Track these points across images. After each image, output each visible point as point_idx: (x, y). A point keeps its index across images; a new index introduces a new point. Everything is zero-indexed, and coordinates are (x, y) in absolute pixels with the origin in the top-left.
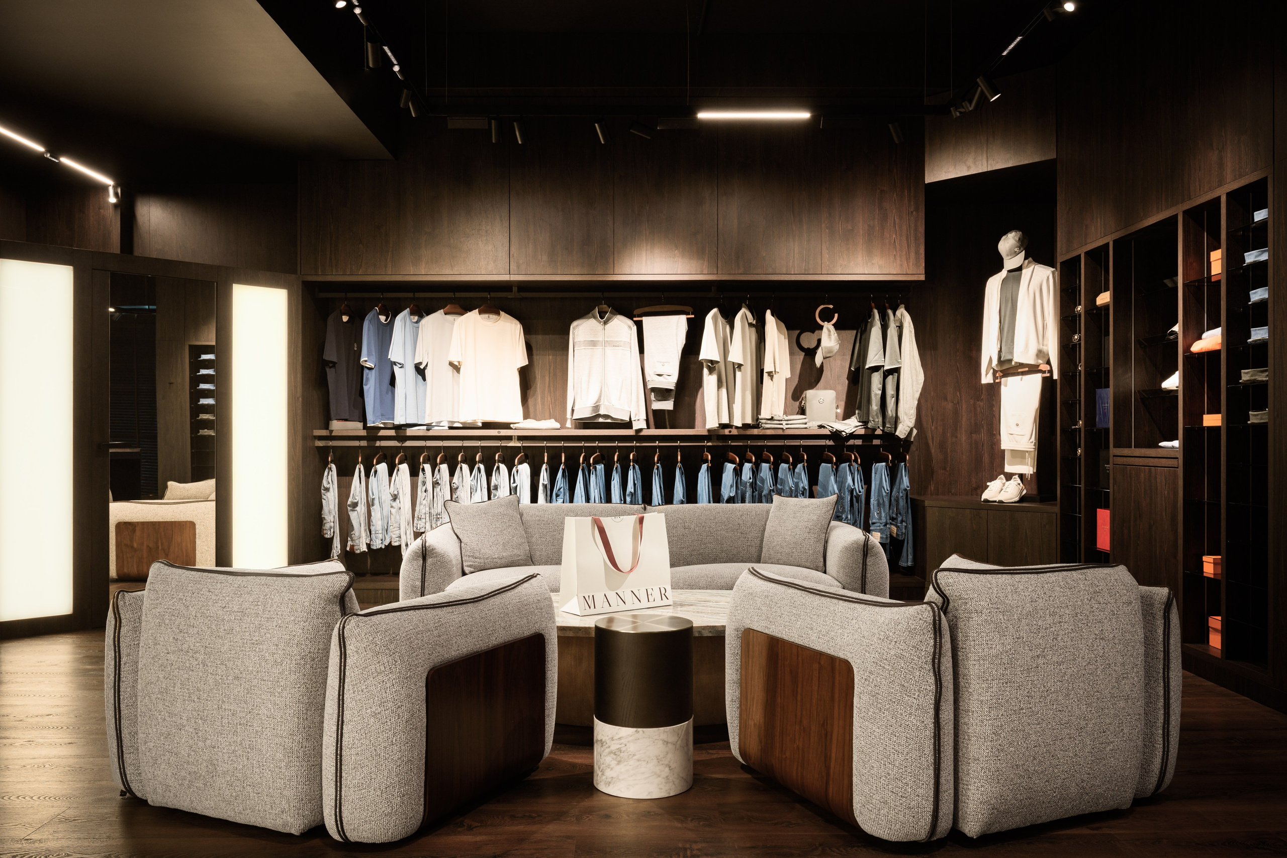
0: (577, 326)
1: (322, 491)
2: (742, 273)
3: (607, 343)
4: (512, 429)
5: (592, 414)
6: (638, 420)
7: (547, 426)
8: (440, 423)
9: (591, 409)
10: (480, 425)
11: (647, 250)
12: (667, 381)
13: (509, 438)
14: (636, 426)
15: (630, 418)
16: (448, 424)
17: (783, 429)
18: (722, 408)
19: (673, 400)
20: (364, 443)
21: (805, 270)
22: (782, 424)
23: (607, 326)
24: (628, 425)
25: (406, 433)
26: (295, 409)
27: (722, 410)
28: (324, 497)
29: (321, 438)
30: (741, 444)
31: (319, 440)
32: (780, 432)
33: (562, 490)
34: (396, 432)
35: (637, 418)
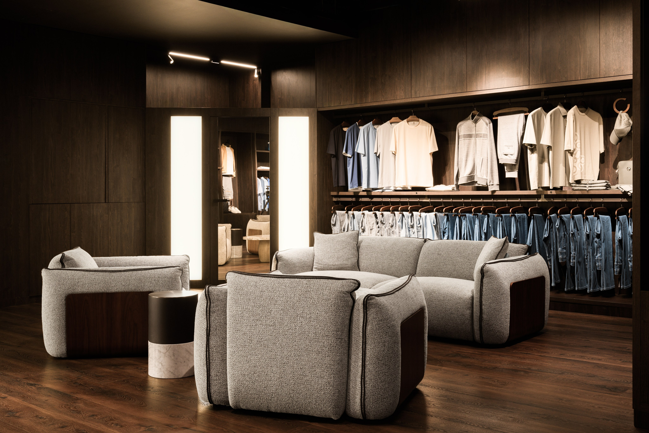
0: (460, 125)
1: (332, 226)
2: (545, 83)
3: (477, 136)
4: (426, 191)
5: (468, 181)
6: (492, 185)
7: (442, 189)
8: (390, 188)
9: (466, 178)
10: (410, 188)
11: (486, 74)
12: (510, 158)
13: (423, 197)
14: (491, 189)
15: (487, 184)
16: (394, 188)
17: (586, 190)
18: (544, 176)
19: (517, 171)
20: (354, 199)
21: (588, 76)
22: (586, 187)
23: (477, 124)
24: (485, 188)
25: (371, 193)
26: (313, 181)
27: (544, 178)
28: (333, 229)
29: (335, 196)
30: (560, 201)
31: (334, 197)
32: (586, 193)
33: (447, 229)
34: (367, 193)
35: (491, 183)
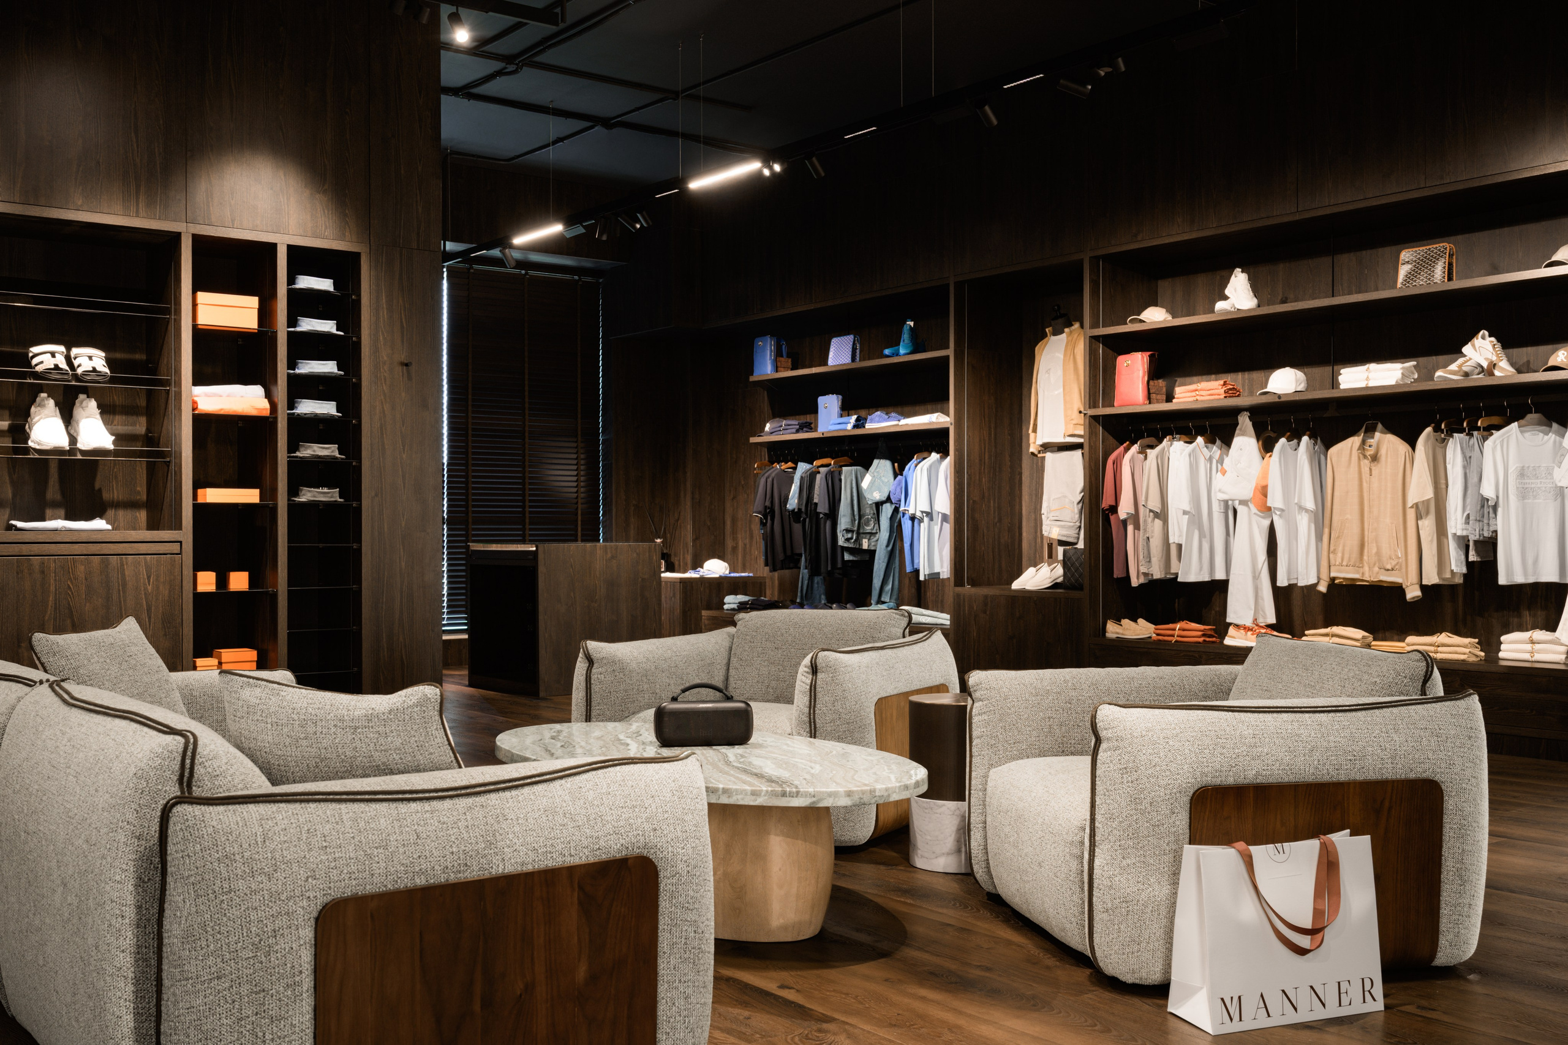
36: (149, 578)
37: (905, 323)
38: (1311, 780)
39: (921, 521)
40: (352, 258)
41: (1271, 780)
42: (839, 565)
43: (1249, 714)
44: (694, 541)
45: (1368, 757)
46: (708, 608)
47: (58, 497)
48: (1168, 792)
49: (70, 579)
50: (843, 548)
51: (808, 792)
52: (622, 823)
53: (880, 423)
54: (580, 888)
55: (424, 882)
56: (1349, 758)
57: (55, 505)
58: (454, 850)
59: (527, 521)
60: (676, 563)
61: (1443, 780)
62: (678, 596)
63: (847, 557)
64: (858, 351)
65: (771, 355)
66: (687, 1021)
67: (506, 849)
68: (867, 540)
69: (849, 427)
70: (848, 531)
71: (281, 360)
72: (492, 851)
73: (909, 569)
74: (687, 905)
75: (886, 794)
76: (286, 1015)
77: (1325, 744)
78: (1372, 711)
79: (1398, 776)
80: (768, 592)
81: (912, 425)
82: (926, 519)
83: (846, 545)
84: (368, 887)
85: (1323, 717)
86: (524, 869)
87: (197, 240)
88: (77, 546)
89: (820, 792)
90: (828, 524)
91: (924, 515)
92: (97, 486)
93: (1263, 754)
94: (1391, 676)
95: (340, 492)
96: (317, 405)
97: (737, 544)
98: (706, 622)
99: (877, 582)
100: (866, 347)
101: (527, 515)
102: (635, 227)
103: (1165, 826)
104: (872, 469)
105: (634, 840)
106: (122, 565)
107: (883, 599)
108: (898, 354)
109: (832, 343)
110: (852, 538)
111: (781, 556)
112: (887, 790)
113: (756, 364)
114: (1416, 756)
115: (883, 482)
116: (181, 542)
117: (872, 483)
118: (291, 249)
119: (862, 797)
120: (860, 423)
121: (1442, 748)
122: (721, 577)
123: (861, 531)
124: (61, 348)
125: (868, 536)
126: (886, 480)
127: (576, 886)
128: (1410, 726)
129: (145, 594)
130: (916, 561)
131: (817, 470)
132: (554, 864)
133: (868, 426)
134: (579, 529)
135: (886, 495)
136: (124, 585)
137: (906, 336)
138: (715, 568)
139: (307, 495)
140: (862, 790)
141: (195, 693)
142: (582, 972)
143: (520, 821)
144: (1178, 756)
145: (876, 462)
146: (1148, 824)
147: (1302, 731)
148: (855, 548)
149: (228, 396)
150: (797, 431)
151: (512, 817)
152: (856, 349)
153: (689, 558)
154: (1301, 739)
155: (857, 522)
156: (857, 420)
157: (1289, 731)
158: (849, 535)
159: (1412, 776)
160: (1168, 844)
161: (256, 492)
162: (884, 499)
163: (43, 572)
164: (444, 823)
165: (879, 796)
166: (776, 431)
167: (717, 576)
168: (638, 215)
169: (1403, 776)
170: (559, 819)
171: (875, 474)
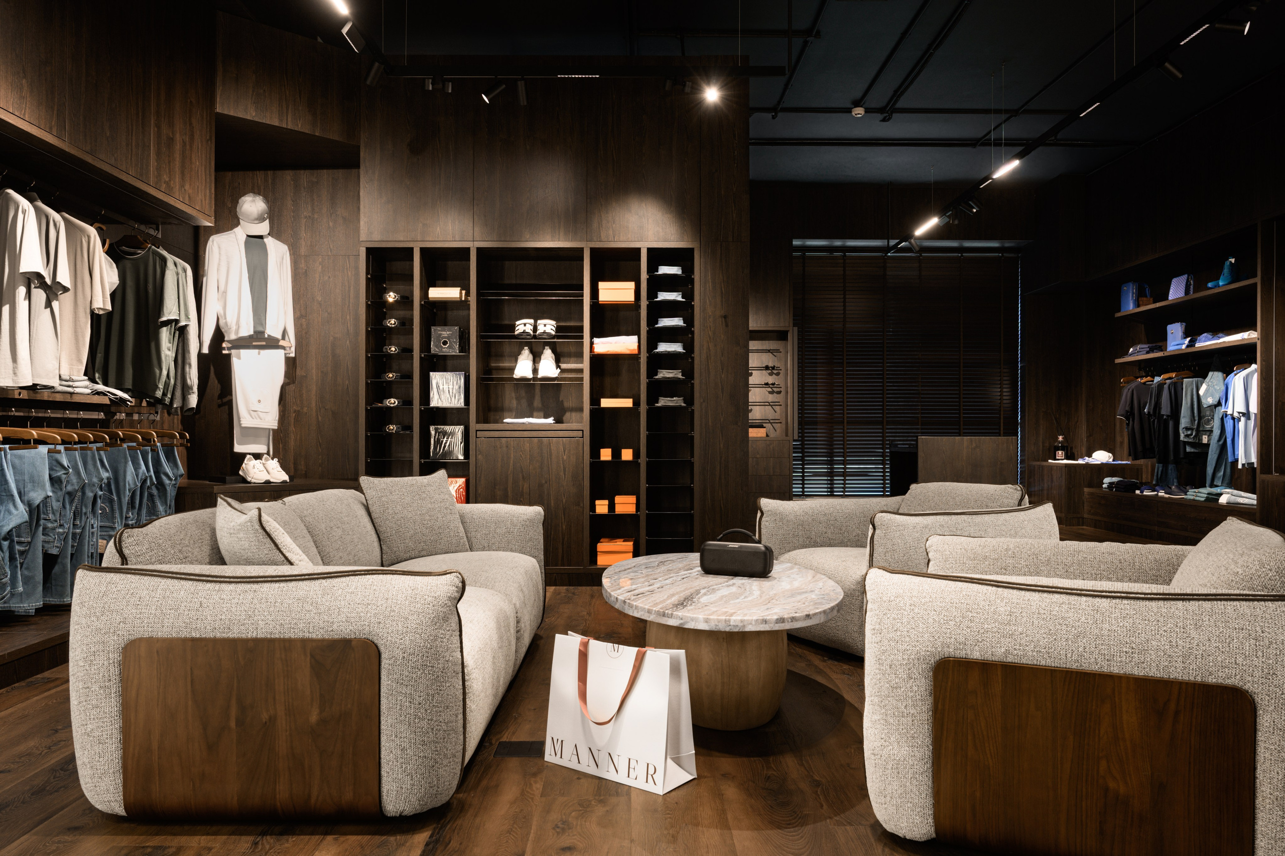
36: (564, 451)
37: (1228, 259)
38: (1074, 667)
39: (1239, 420)
40: (690, 251)
41: (1024, 661)
42: (1182, 456)
43: (1015, 591)
44: (1088, 437)
45: (1150, 652)
46: (1090, 486)
47: (540, 405)
48: (906, 657)
49: (522, 451)
50: (1185, 443)
51: (678, 615)
52: (353, 615)
53: (1206, 342)
54: (312, 656)
55: (198, 636)
56: (1125, 650)
57: (539, 410)
58: (223, 617)
59: (962, 423)
60: (1076, 453)
61: (1256, 691)
62: (1064, 477)
63: (1188, 449)
64: (1192, 287)
65: (1133, 296)
66: (404, 767)
67: (260, 622)
68: (1206, 437)
69: (1184, 347)
70: (1187, 429)
71: (643, 319)
72: (250, 622)
73: (1230, 459)
74: (402, 681)
75: (740, 624)
76: (101, 705)
77: (1097, 631)
78: (1172, 602)
79: (1192, 678)
80: (1144, 476)
81: (1229, 342)
82: (1243, 419)
83: (1186, 440)
84: (159, 634)
85: (1105, 603)
86: (272, 637)
87: (593, 250)
88: (525, 432)
89: (686, 616)
90: (1171, 424)
91: (1241, 415)
92: (561, 399)
93: (1017, 633)
94: (1254, 568)
95: (683, 399)
96: (668, 346)
97: (1123, 439)
98: (1087, 496)
99: (1210, 470)
100: (1198, 281)
101: (962, 419)
102: (972, 212)
103: (902, 690)
104: (1207, 379)
105: (361, 628)
106: (550, 444)
107: (1215, 483)
108: (1218, 286)
109: (1173, 283)
110: (1191, 435)
111: (1140, 448)
112: (742, 621)
113: (1122, 304)
114: (1219, 659)
115: (1215, 390)
116: (583, 431)
117: (1207, 391)
118: (650, 250)
119: (717, 624)
120: (1192, 344)
121: (1260, 653)
122: (1102, 464)
123: (1201, 429)
124: (532, 321)
125: (1208, 433)
126: (1218, 388)
127: (309, 655)
128: (1219, 624)
129: (563, 461)
130: (1236, 453)
131: (1164, 382)
132: (296, 637)
133: (1197, 345)
134: (1002, 429)
135: (1217, 400)
136: (551, 455)
137: (1226, 271)
138: (1101, 457)
139: (663, 402)
140: (718, 619)
141: (474, 517)
142: (314, 717)
143: (276, 604)
144: (921, 624)
145: (1210, 374)
146: (888, 685)
147: (1071, 614)
148: (1195, 442)
149: (616, 343)
150: (1148, 353)
151: (272, 601)
152: (1190, 285)
153: (1084, 450)
154: (1067, 623)
155: (1196, 422)
156: (1190, 341)
157: (1054, 613)
158: (1189, 432)
159: (1211, 680)
160: (906, 707)
161: (631, 401)
162: (1216, 403)
163: (507, 447)
164: (222, 599)
165: (734, 626)
166: (1137, 353)
167: (1099, 463)
168: (970, 202)
169: (1199, 679)
170: (308, 607)
171: (1210, 383)
